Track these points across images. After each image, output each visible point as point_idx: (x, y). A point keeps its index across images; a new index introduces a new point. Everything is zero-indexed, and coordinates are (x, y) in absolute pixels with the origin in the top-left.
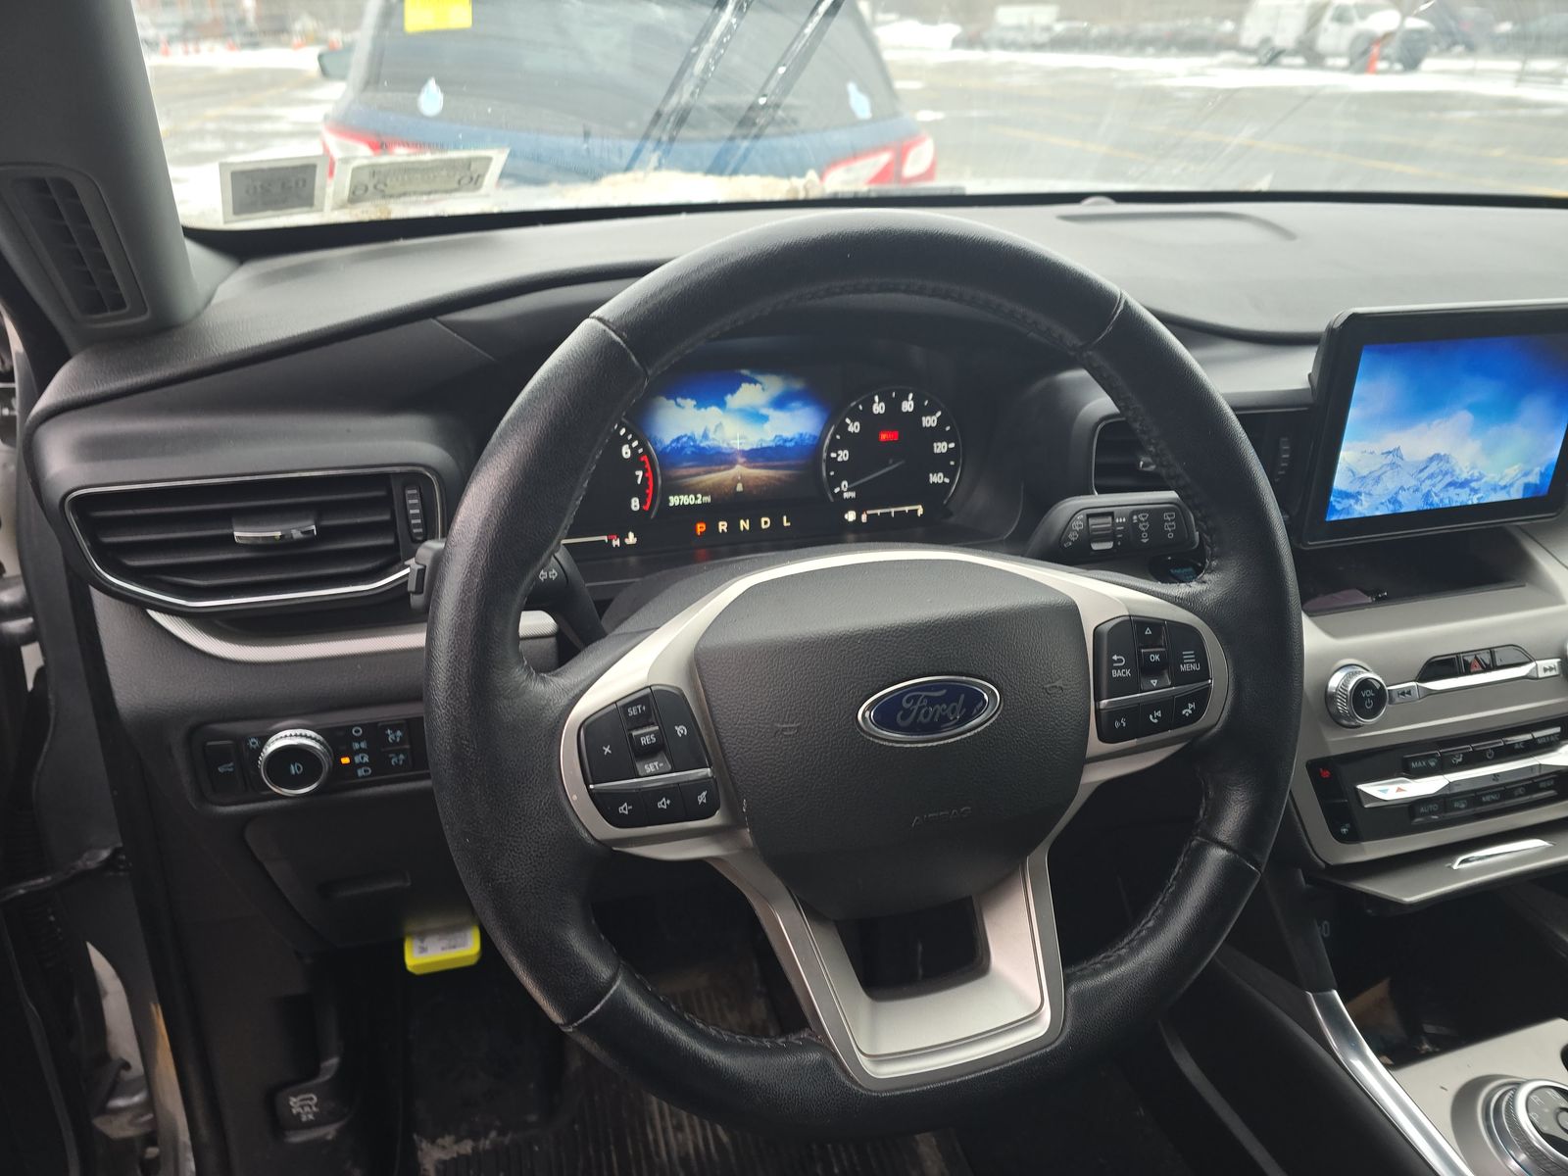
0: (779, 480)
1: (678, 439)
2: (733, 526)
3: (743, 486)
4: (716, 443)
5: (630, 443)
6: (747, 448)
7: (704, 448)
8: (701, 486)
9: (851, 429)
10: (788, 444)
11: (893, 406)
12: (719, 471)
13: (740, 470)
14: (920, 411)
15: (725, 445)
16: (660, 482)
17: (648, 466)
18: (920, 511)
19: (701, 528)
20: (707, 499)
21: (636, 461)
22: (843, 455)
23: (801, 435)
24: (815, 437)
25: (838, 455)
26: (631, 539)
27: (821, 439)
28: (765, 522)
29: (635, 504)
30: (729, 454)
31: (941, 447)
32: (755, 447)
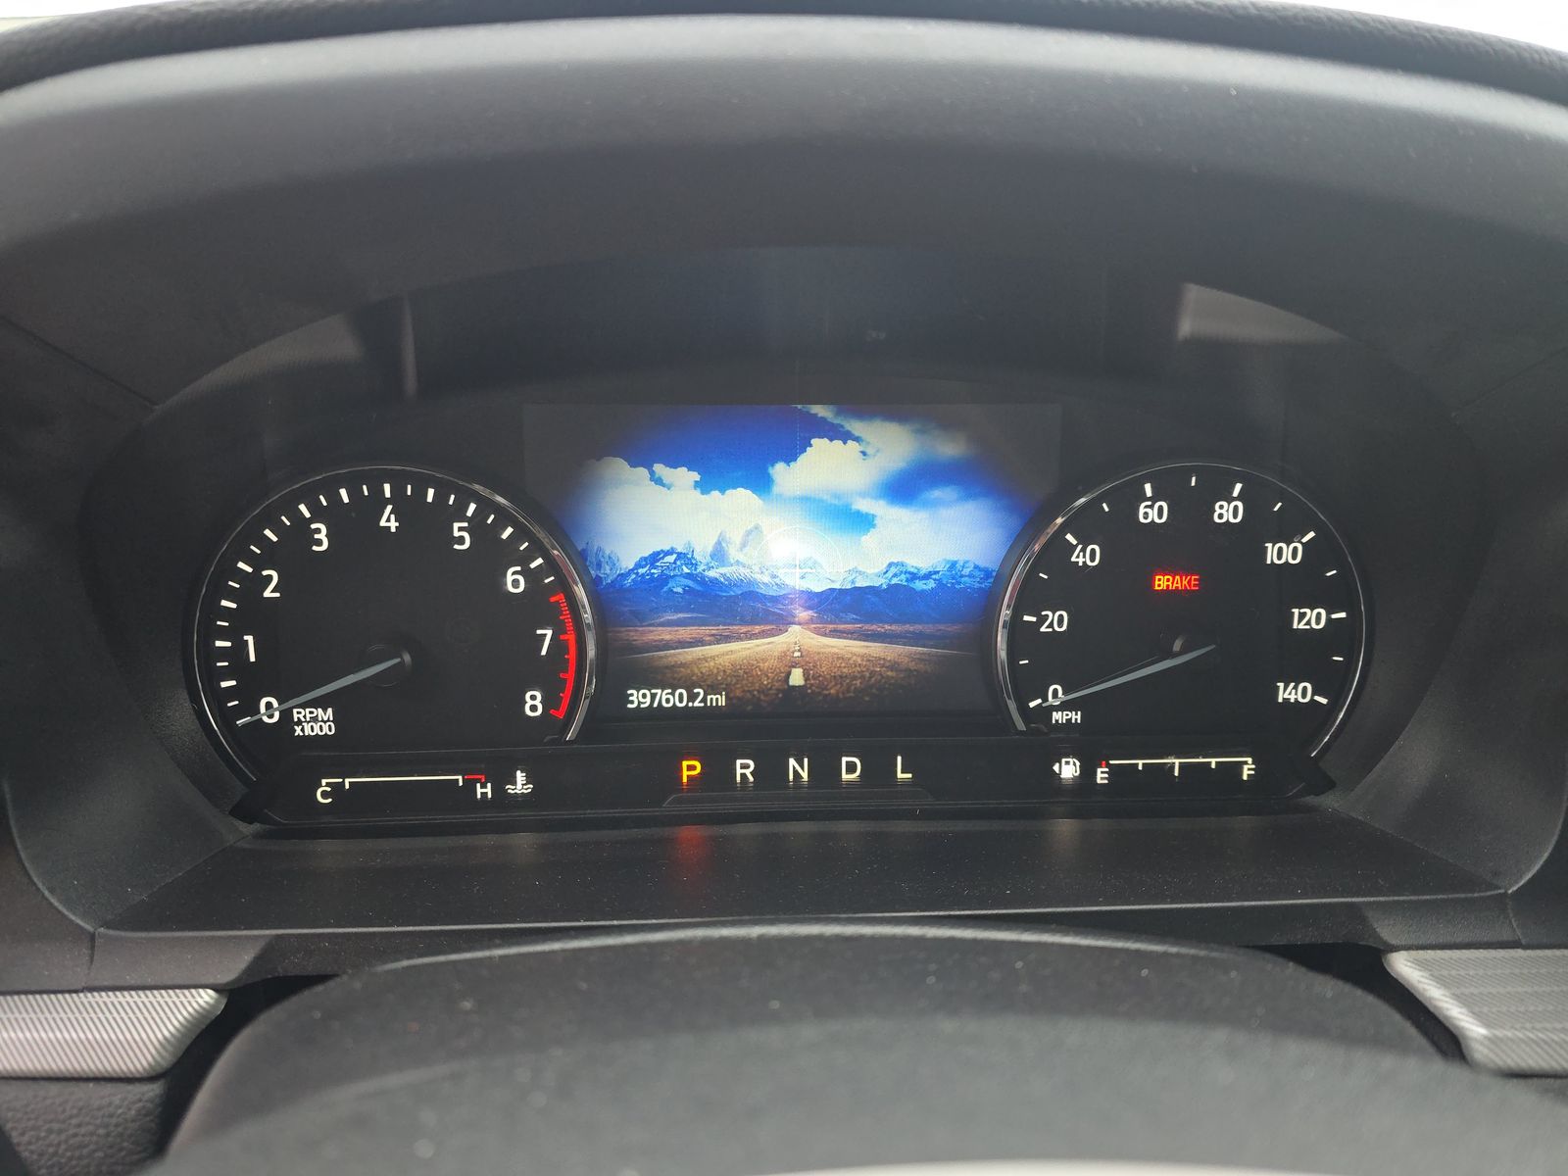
0: (893, 666)
1: (654, 558)
2: (771, 771)
3: (806, 678)
4: (743, 572)
5: (524, 560)
6: (818, 588)
7: (714, 581)
8: (705, 667)
9: (1078, 558)
10: (919, 585)
11: (1191, 509)
12: (750, 636)
13: (800, 639)
14: (1259, 527)
15: (766, 579)
16: (591, 653)
17: (566, 616)
18: (1246, 772)
19: (690, 769)
20: (722, 701)
21: (539, 604)
22: (1056, 621)
23: (953, 564)
24: (987, 573)
25: (1042, 620)
26: (520, 784)
27: (999, 579)
28: (850, 770)
29: (533, 703)
30: (775, 600)
31: (1311, 619)
32: (837, 586)
